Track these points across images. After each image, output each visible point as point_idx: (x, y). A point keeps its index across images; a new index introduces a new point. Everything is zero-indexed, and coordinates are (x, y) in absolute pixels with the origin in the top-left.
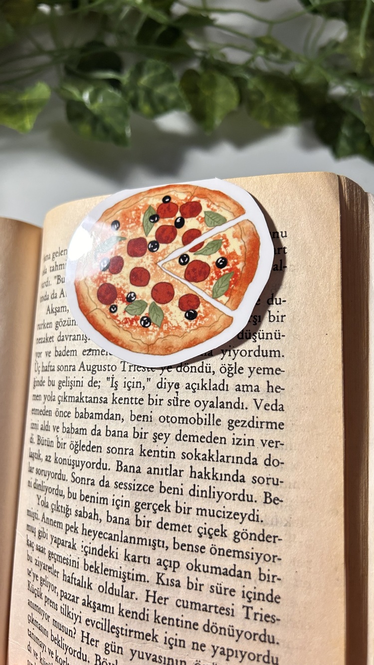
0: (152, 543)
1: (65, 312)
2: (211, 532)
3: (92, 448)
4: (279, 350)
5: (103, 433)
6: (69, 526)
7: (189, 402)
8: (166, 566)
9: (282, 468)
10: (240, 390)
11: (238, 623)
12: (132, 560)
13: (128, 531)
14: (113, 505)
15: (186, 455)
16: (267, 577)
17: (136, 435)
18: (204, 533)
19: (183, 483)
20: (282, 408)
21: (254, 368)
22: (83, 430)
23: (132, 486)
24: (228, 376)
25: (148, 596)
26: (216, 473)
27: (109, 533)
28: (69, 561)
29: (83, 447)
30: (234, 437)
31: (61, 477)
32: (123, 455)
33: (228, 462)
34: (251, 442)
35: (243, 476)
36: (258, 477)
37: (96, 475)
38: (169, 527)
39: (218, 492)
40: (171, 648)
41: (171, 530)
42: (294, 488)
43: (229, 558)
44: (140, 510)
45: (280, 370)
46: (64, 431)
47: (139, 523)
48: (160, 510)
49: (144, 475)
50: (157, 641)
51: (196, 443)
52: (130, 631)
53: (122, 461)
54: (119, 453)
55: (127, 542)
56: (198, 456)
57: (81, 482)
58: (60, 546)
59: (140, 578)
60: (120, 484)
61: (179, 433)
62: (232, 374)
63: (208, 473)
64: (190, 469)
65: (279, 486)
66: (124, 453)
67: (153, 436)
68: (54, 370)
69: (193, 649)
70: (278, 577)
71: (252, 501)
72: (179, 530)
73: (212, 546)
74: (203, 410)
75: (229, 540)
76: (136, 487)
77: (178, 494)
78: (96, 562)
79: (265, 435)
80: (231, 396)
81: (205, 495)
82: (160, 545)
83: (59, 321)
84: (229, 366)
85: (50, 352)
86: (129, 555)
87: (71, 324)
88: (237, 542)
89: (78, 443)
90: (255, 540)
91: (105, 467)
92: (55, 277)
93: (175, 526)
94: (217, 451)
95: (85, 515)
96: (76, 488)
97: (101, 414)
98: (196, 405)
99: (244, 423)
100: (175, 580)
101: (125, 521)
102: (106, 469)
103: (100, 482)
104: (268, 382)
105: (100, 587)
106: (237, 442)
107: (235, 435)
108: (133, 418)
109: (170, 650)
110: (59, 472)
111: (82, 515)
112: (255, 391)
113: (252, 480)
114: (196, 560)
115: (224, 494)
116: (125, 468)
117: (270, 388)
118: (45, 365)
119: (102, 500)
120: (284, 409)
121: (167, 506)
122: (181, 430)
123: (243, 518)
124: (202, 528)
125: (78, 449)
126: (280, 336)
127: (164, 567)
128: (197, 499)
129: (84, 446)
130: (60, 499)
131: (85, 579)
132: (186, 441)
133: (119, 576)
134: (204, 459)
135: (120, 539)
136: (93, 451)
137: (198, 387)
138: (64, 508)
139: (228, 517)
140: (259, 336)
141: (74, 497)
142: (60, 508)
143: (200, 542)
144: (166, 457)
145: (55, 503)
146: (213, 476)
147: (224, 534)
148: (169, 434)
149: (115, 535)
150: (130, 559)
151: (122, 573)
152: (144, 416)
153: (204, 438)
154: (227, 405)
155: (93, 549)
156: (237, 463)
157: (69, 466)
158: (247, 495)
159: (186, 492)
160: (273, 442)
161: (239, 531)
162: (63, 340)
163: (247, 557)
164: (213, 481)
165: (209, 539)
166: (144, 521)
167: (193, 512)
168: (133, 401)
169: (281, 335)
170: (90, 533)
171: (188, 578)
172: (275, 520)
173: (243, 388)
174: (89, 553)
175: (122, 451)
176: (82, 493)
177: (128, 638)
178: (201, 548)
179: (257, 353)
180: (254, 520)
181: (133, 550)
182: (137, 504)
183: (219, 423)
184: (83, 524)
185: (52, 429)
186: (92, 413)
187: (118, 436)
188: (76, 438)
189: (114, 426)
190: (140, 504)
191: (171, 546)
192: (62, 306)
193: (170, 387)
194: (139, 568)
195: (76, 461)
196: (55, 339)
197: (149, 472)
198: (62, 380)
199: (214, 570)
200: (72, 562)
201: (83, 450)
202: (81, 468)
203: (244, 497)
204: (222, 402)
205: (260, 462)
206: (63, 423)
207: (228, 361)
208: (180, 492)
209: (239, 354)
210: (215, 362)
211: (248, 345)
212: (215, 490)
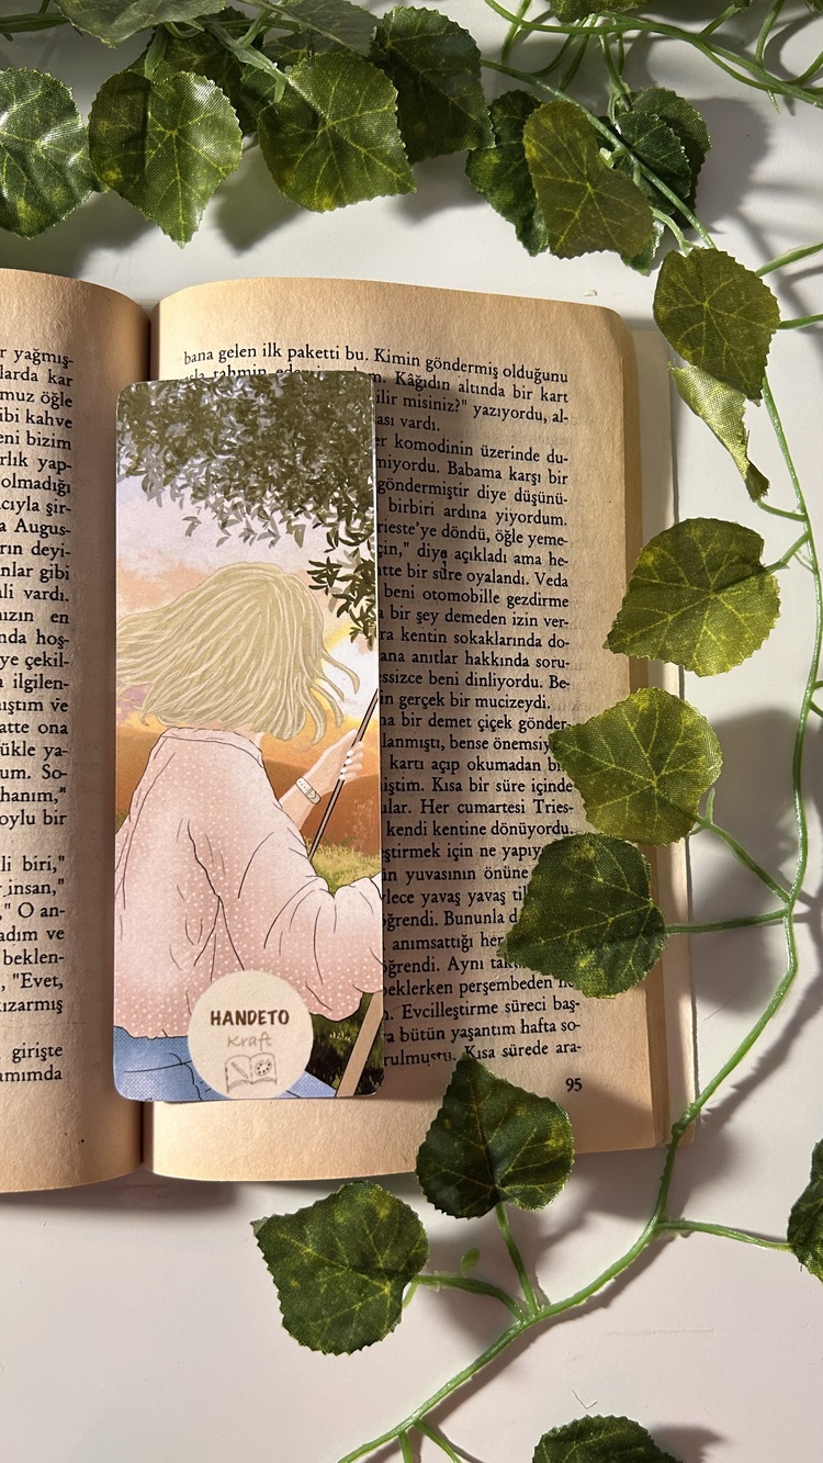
0: (424, 744)
2: (494, 724)
4: (561, 516)
7: (460, 575)
8: (443, 769)
9: (567, 648)
10: (519, 562)
11: (531, 819)
12: (401, 767)
13: (392, 733)
15: (459, 639)
16: (557, 766)
17: (395, 613)
18: (485, 726)
19: (457, 671)
20: (566, 583)
21: (534, 536)
23: (395, 678)
24: (505, 544)
25: (424, 806)
26: (496, 658)
30: (515, 616)
33: (508, 644)
34: (533, 622)
35: (526, 659)
36: (542, 660)
38: (444, 723)
39: (499, 679)
40: (457, 860)
41: (447, 726)
42: (580, 669)
43: (515, 751)
44: (406, 706)
45: (562, 540)
47: (406, 722)
49: (410, 662)
50: (438, 856)
51: (471, 624)
52: (404, 851)
55: (393, 746)
56: (474, 638)
59: (413, 786)
61: (450, 612)
62: (510, 542)
63: (487, 658)
64: (466, 654)
65: (565, 668)
67: (417, 616)
69: (482, 855)
71: (537, 686)
72: (456, 726)
73: (495, 740)
74: (478, 585)
75: (514, 731)
76: (400, 679)
79: (549, 613)
80: (508, 569)
81: (482, 682)
84: (505, 533)
86: (396, 761)
88: (523, 732)
90: (542, 728)
98: (468, 579)
99: (525, 600)
100: (455, 784)
101: (388, 721)
104: (550, 553)
106: (518, 622)
107: (517, 613)
108: (389, 594)
109: (455, 863)
112: (536, 563)
113: (536, 663)
114: (478, 757)
115: (505, 681)
117: (553, 561)
120: (568, 584)
122: (451, 609)
123: (529, 706)
124: (483, 721)
126: (561, 500)
128: (476, 688)
132: (459, 621)
134: (482, 642)
137: (471, 556)
139: (512, 706)
140: (539, 499)
143: (481, 737)
144: (435, 641)
146: (493, 661)
147: (508, 725)
148: (437, 614)
150: (398, 764)
151: (388, 784)
152: (403, 591)
153: (480, 617)
154: (505, 579)
156: (519, 645)
158: (532, 680)
159: (462, 681)
160: (557, 621)
161: (524, 720)
163: (535, 747)
164: (493, 666)
165: (491, 733)
166: (413, 719)
167: (471, 703)
168: (388, 571)
169: (563, 499)
171: (470, 779)
172: (562, 706)
173: (523, 560)
177: (401, 859)
178: (483, 743)
179: (537, 520)
180: (540, 707)
181: (400, 755)
182: (403, 698)
183: (497, 600)
190: (407, 699)
191: (448, 745)
193: (435, 555)
194: (410, 775)
197: (415, 660)
199: (499, 766)
203: (528, 683)
204: (500, 576)
205: (544, 643)
207: (504, 526)
208: (455, 682)
209: (517, 519)
210: (490, 527)
211: (526, 508)
212: (496, 677)
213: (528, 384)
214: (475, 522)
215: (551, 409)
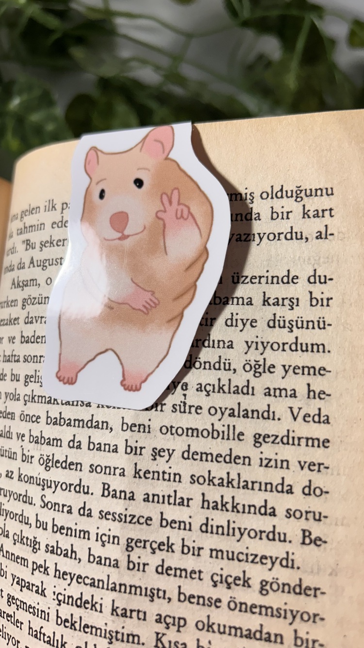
0: (149, 592)
1: (35, 287)
2: (230, 580)
3: (70, 465)
4: (323, 343)
5: (84, 445)
6: (36, 564)
7: (201, 408)
8: (168, 624)
9: (326, 498)
10: (270, 395)
12: (122, 614)
13: (116, 576)
14: (97, 540)
15: (195, 479)
16: (305, 642)
17: (129, 450)
18: (219, 581)
19: (192, 515)
20: (328, 419)
21: (290, 366)
22: (57, 440)
23: (123, 517)
24: (254, 375)
26: (238, 504)
27: (90, 578)
28: (36, 611)
29: (56, 462)
30: (261, 456)
31: (27, 500)
32: (112, 476)
33: (253, 489)
34: (285, 464)
35: (273, 508)
36: (293, 510)
37: (75, 500)
38: (172, 572)
39: (239, 529)
41: (175, 576)
42: (342, 525)
43: (254, 616)
44: (133, 549)
45: (324, 369)
46: (31, 441)
47: (132, 566)
48: (160, 550)
49: (140, 503)
51: (210, 463)
53: (109, 483)
54: (105, 473)
55: (116, 591)
56: (212, 480)
57: (53, 508)
58: (24, 589)
59: (133, 638)
60: (106, 514)
61: (187, 449)
62: (260, 373)
63: (227, 503)
64: (201, 498)
65: (322, 523)
66: (112, 473)
67: (152, 452)
68: (19, 361)
70: (321, 642)
71: (285, 541)
72: (186, 577)
73: (229, 599)
74: (220, 420)
75: (254, 591)
76: (129, 519)
77: (185, 529)
78: (72, 615)
79: (304, 454)
80: (259, 402)
82: (160, 595)
83: (27, 297)
84: (255, 363)
85: (14, 338)
86: (117, 608)
87: (43, 302)
88: (265, 595)
89: (51, 458)
90: (289, 592)
91: (86, 491)
92: (24, 242)
93: (181, 570)
94: (239, 475)
95: (59, 552)
96: (46, 516)
97: (83, 420)
98: (210, 413)
99: (276, 439)
100: (180, 643)
101: (113, 563)
102: (88, 493)
103: (80, 510)
104: (309, 385)
106: (266, 463)
107: (264, 454)
108: (125, 427)
110: (24, 493)
111: (55, 552)
112: (291, 396)
113: (285, 513)
114: (208, 617)
115: (247, 532)
116: (114, 492)
117: (312, 394)
118: (7, 354)
119: (82, 533)
120: (330, 421)
121: (170, 544)
122: (189, 446)
123: (273, 563)
124: (217, 575)
125: (50, 464)
126: (324, 324)
127: (165, 625)
128: (211, 537)
129: (58, 462)
130: (25, 528)
131: (58, 637)
132: (196, 459)
133: (103, 635)
134: (221, 484)
135: (105, 587)
136: (70, 469)
137: (214, 389)
138: (31, 540)
139: (252, 562)
140: (297, 324)
141: (45, 527)
142: (25, 540)
143: (215, 593)
144: (169, 480)
145: (19, 533)
146: (233, 507)
147: (246, 583)
148: (173, 450)
149: (99, 581)
150: (119, 612)
151: (108, 631)
152: (140, 425)
153: (221, 456)
154: (253, 414)
155: (69, 597)
156: (266, 490)
157: (38, 487)
158: (279, 534)
159: (196, 526)
160: (314, 465)
161: (267, 580)
162: (31, 322)
163: (278, 615)
164: (233, 513)
165: (226, 590)
166: (139, 564)
167: (205, 553)
169: (326, 324)
170: (65, 577)
171: (198, 640)
172: (317, 567)
173: (275, 392)
174: (64, 602)
175: (110, 470)
176: (55, 523)
178: (216, 601)
179: (293, 347)
180: (287, 566)
181: (123, 601)
182: (130, 541)
183: (241, 437)
184: (56, 564)
185: (15, 436)
186: (69, 419)
187: (105, 451)
188: (47, 450)
189: (99, 437)
190: (134, 542)
191: (175, 597)
192: (32, 278)
193: (175, 388)
194: (131, 626)
195: (47, 480)
196: (21, 321)
197: (146, 500)
198: (30, 374)
199: (233, 631)
200: (40, 613)
201: (57, 467)
202: (54, 490)
203: (273, 536)
204: (246, 410)
205: (297, 490)
206: (30, 430)
207: (254, 356)
208: (188, 527)
209: (269, 347)
210: (236, 357)
211: (282, 336)
212: (236, 526)
213: (288, 204)
214: (221, 352)
215: (313, 226)
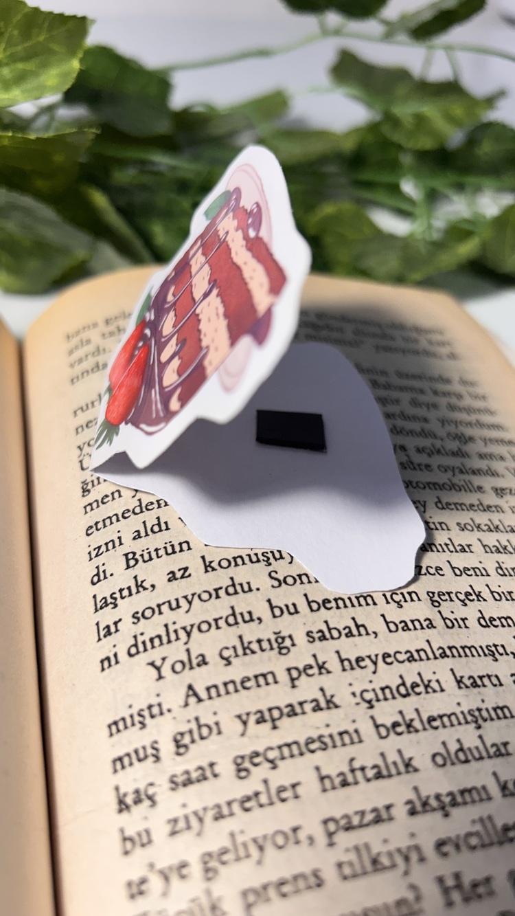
0: (486, 651)
7: (430, 466)
12: (472, 684)
14: (388, 603)
15: (462, 526)
27: (403, 651)
38: (498, 623)
41: (503, 626)
44: (440, 604)
47: (451, 624)
48: (470, 600)
55: (447, 657)
56: (479, 527)
57: (298, 582)
63: (506, 546)
64: (480, 543)
77: (482, 575)
78: (401, 713)
82: (500, 652)
93: (506, 619)
94: (500, 521)
95: (335, 634)
101: (425, 624)
105: (434, 756)
110: (225, 584)
119: (361, 599)
121: (477, 593)
133: (462, 721)
134: (490, 530)
135: (431, 656)
137: (432, 451)
141: (292, 610)
145: (233, 643)
149: (417, 651)
151: (466, 713)
155: (383, 689)
157: (256, 565)
159: (492, 571)
166: (456, 620)
170: (361, 664)
176: (310, 599)
181: (464, 668)
184: (338, 652)
190: (436, 595)
194: (491, 696)
195: (272, 552)
200: (337, 739)
208: (484, 573)
